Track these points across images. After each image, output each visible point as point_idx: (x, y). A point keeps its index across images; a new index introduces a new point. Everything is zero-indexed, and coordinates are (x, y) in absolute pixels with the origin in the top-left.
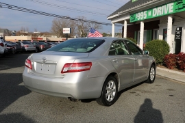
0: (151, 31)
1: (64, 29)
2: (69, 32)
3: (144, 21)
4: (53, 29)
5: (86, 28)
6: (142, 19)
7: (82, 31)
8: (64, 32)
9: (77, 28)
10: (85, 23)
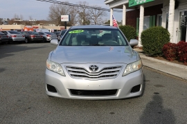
0: (154, 16)
1: (62, 16)
2: (67, 20)
3: (144, 4)
4: (51, 16)
5: (88, 15)
6: (141, 2)
7: (84, 18)
8: (62, 20)
9: (77, 15)
10: (87, 10)
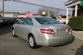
1: (43, 12)
2: (45, 14)
4: (38, 12)
5: (53, 12)
7: (51, 13)
9: (49, 12)
